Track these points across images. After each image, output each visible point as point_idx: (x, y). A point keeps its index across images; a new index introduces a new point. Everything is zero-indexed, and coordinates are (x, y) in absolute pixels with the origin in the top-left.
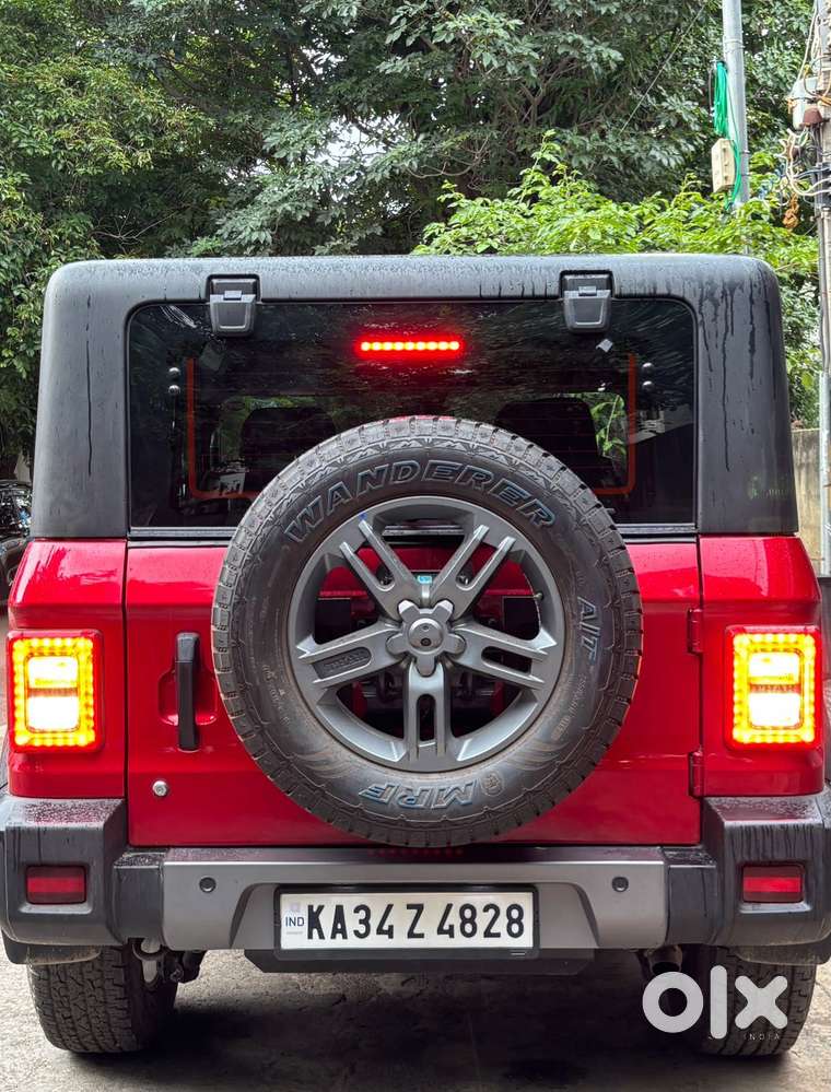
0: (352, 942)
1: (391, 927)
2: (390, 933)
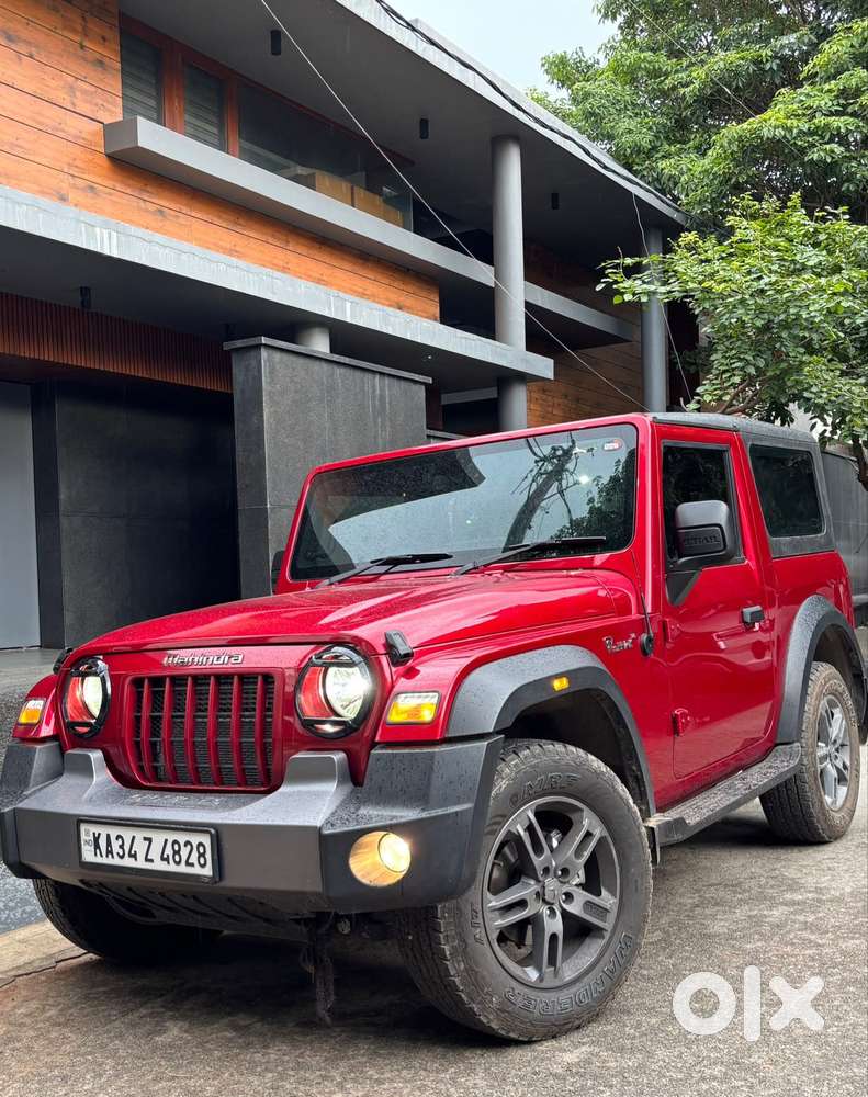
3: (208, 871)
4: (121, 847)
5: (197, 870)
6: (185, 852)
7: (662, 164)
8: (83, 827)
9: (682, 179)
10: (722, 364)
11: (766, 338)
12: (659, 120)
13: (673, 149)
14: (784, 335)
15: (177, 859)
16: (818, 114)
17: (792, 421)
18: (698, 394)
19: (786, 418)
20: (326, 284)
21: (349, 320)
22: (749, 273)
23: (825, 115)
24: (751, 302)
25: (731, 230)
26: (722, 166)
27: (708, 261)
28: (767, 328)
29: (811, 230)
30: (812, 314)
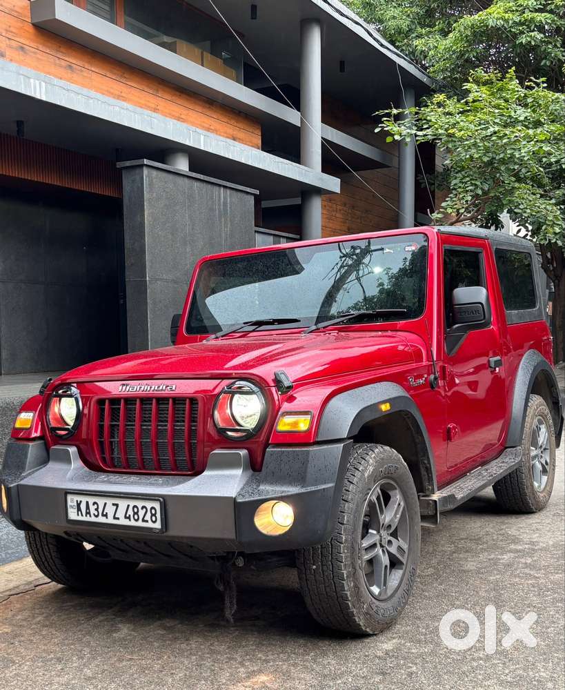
3: (158, 525)
4: (97, 510)
5: (150, 525)
6: (141, 513)
7: (416, 42)
8: (69, 497)
9: (430, 53)
11: (489, 169)
13: (424, 31)
14: (503, 168)
15: (136, 517)
16: (527, 11)
17: (503, 227)
18: (442, 208)
19: (498, 224)
20: (184, 121)
21: (202, 148)
22: (480, 124)
23: (531, 11)
24: (480, 145)
25: (468, 92)
26: (459, 45)
27: (449, 114)
28: (491, 163)
29: (523, 95)
30: (523, 154)
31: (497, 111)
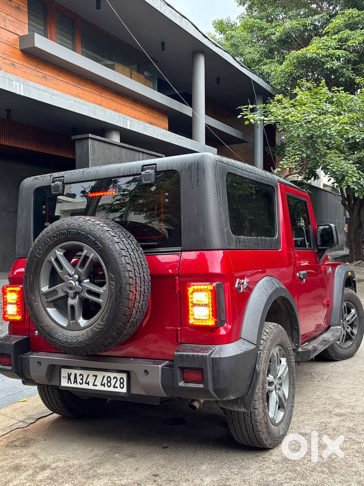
0: (79, 386)
1: (89, 382)
2: (88, 384)
7: (263, 67)
9: (272, 74)
10: (292, 152)
11: (310, 141)
12: (262, 49)
13: (268, 61)
14: (319, 140)
21: (129, 128)
22: (304, 114)
24: (305, 126)
25: (296, 95)
26: (289, 68)
27: (285, 108)
28: (311, 137)
29: (330, 96)
30: (332, 132)
31: (314, 106)
